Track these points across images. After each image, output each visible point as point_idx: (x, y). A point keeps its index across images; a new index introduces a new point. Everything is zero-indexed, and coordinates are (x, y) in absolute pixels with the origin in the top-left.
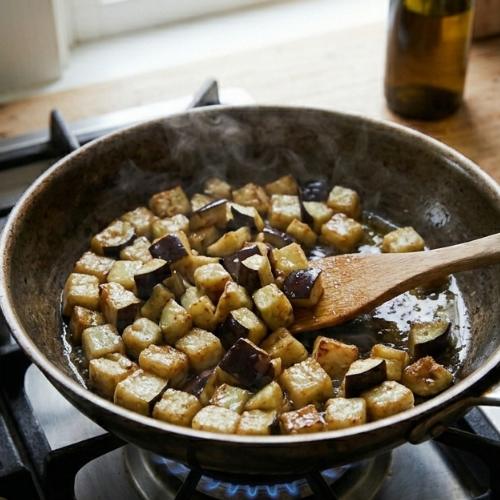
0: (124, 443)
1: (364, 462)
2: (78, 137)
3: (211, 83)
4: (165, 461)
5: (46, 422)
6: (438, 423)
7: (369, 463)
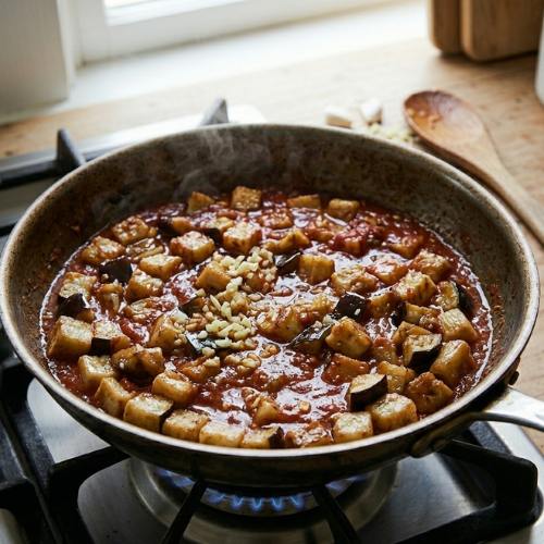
0: (126, 457)
1: (370, 474)
2: (85, 154)
3: (220, 102)
4: (170, 473)
5: (49, 435)
6: (440, 438)
7: (374, 475)
